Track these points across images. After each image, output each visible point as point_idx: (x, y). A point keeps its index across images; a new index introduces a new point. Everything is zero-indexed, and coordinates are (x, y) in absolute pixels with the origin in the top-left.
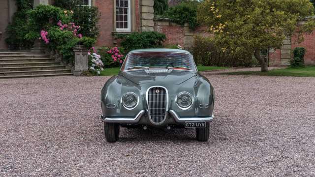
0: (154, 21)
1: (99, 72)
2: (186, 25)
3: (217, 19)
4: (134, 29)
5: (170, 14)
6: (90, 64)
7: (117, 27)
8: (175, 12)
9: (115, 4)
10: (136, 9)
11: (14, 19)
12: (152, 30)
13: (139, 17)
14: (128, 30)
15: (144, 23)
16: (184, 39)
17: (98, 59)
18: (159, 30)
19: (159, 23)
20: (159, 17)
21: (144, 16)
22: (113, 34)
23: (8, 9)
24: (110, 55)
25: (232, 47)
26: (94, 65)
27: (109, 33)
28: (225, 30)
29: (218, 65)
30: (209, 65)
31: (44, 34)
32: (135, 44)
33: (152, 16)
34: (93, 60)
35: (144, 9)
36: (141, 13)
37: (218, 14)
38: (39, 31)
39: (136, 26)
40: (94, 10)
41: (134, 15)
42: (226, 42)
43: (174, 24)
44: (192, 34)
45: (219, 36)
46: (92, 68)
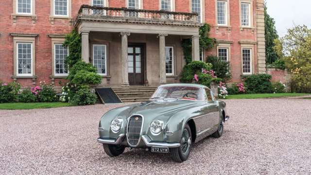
0: (266, 68)
1: (224, 97)
2: (286, 70)
3: (295, 66)
4: (254, 73)
5: (276, 64)
6: (219, 92)
7: (244, 72)
8: (279, 63)
9: (242, 59)
10: (255, 62)
11: (184, 69)
12: (264, 73)
13: (256, 66)
14: (250, 73)
15: (260, 69)
16: (285, 78)
17: (224, 89)
18: (269, 73)
19: (270, 69)
20: (269, 66)
21: (259, 65)
22: (241, 76)
23: (182, 64)
24: (238, 87)
25: (305, 82)
26: (222, 93)
27: (239, 75)
28: (300, 72)
29: (306, 93)
30: (300, 92)
31: (196, 76)
32: (253, 81)
33: (265, 66)
34: (221, 90)
35: (260, 62)
36: (258, 64)
37: (295, 62)
38: (194, 74)
39: (255, 72)
40: (228, 63)
41: (254, 66)
42: (301, 79)
43: (278, 70)
44: (290, 75)
45: (297, 76)
46: (220, 95)
